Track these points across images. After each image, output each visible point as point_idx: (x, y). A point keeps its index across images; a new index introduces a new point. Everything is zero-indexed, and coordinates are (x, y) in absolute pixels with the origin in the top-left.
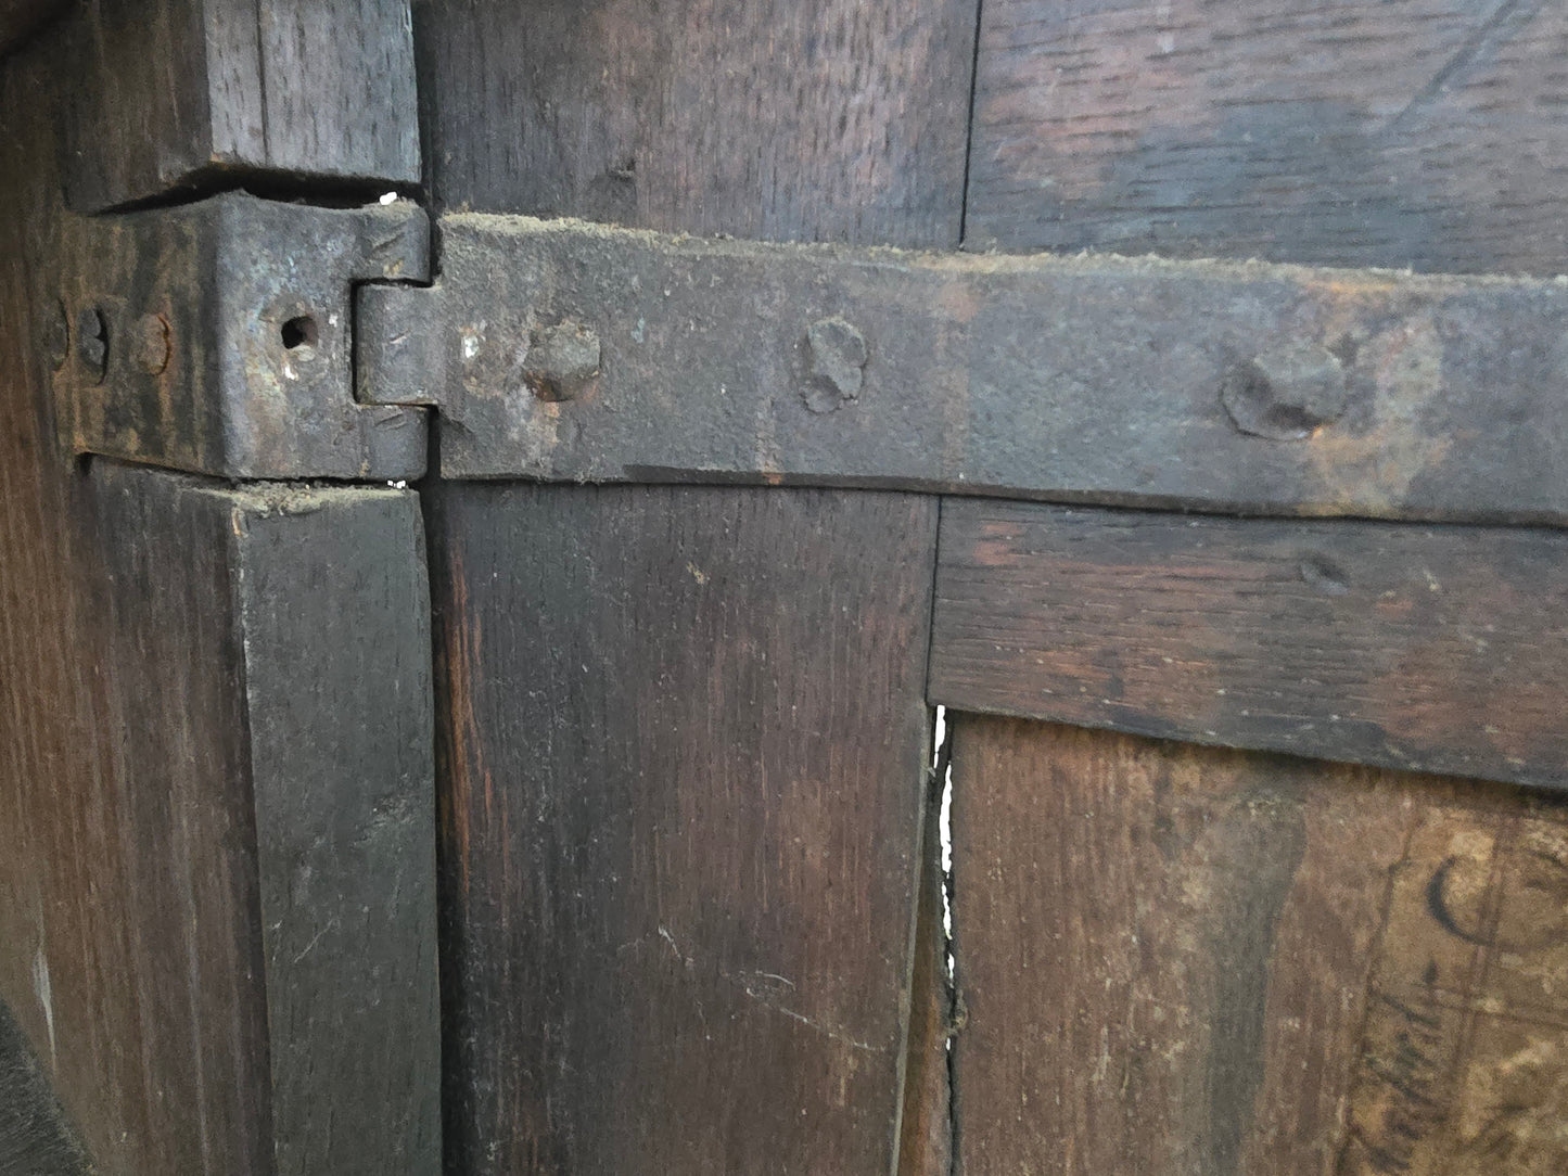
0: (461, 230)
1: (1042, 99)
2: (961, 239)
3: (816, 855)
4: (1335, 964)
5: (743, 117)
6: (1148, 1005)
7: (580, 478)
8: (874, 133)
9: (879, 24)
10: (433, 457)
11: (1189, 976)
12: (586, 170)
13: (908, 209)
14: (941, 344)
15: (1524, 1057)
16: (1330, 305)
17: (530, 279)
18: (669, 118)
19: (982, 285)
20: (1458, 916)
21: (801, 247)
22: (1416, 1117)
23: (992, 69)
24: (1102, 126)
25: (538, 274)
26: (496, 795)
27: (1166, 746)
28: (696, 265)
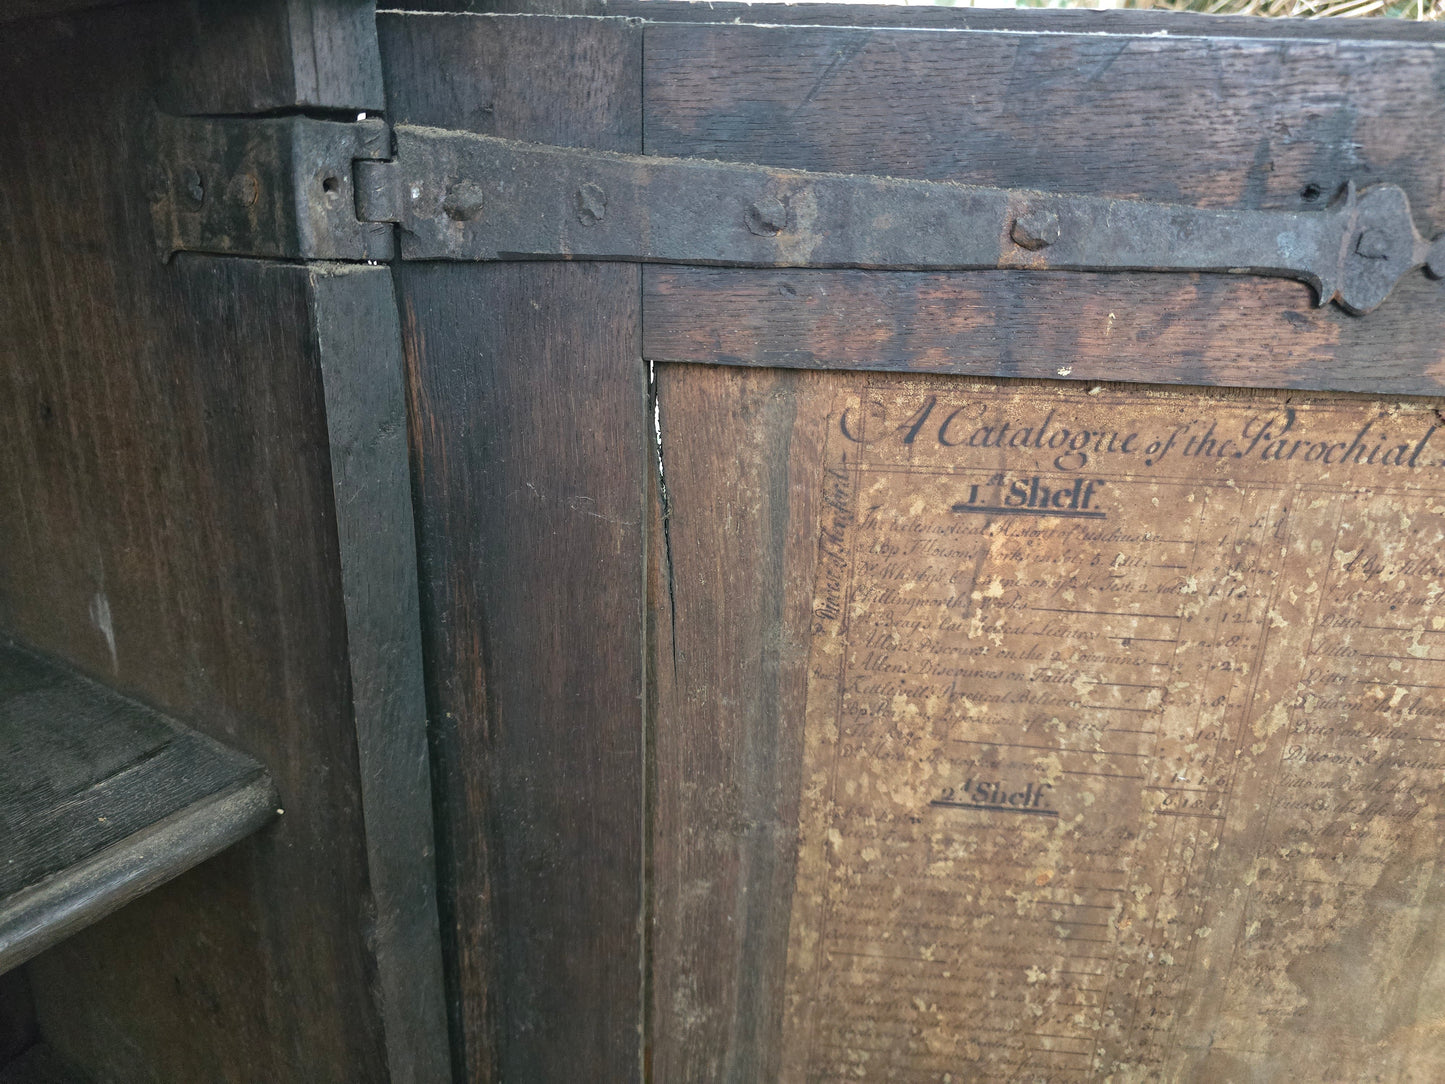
0: (407, 134)
1: (670, 90)
2: (642, 152)
3: (599, 437)
4: (811, 459)
5: (544, 88)
6: (745, 491)
7: (476, 258)
8: (602, 100)
9: (601, 52)
10: (398, 250)
11: (759, 474)
12: (469, 107)
13: (619, 135)
14: (636, 196)
15: (877, 486)
16: (778, 183)
17: (444, 160)
18: (508, 85)
19: (653, 170)
20: (851, 432)
21: (574, 150)
22: (844, 518)
23: (650, 76)
24: (694, 104)
25: (447, 157)
26: (437, 426)
27: (740, 369)
28: (527, 156)
